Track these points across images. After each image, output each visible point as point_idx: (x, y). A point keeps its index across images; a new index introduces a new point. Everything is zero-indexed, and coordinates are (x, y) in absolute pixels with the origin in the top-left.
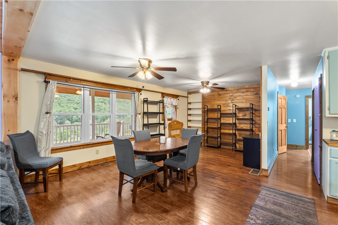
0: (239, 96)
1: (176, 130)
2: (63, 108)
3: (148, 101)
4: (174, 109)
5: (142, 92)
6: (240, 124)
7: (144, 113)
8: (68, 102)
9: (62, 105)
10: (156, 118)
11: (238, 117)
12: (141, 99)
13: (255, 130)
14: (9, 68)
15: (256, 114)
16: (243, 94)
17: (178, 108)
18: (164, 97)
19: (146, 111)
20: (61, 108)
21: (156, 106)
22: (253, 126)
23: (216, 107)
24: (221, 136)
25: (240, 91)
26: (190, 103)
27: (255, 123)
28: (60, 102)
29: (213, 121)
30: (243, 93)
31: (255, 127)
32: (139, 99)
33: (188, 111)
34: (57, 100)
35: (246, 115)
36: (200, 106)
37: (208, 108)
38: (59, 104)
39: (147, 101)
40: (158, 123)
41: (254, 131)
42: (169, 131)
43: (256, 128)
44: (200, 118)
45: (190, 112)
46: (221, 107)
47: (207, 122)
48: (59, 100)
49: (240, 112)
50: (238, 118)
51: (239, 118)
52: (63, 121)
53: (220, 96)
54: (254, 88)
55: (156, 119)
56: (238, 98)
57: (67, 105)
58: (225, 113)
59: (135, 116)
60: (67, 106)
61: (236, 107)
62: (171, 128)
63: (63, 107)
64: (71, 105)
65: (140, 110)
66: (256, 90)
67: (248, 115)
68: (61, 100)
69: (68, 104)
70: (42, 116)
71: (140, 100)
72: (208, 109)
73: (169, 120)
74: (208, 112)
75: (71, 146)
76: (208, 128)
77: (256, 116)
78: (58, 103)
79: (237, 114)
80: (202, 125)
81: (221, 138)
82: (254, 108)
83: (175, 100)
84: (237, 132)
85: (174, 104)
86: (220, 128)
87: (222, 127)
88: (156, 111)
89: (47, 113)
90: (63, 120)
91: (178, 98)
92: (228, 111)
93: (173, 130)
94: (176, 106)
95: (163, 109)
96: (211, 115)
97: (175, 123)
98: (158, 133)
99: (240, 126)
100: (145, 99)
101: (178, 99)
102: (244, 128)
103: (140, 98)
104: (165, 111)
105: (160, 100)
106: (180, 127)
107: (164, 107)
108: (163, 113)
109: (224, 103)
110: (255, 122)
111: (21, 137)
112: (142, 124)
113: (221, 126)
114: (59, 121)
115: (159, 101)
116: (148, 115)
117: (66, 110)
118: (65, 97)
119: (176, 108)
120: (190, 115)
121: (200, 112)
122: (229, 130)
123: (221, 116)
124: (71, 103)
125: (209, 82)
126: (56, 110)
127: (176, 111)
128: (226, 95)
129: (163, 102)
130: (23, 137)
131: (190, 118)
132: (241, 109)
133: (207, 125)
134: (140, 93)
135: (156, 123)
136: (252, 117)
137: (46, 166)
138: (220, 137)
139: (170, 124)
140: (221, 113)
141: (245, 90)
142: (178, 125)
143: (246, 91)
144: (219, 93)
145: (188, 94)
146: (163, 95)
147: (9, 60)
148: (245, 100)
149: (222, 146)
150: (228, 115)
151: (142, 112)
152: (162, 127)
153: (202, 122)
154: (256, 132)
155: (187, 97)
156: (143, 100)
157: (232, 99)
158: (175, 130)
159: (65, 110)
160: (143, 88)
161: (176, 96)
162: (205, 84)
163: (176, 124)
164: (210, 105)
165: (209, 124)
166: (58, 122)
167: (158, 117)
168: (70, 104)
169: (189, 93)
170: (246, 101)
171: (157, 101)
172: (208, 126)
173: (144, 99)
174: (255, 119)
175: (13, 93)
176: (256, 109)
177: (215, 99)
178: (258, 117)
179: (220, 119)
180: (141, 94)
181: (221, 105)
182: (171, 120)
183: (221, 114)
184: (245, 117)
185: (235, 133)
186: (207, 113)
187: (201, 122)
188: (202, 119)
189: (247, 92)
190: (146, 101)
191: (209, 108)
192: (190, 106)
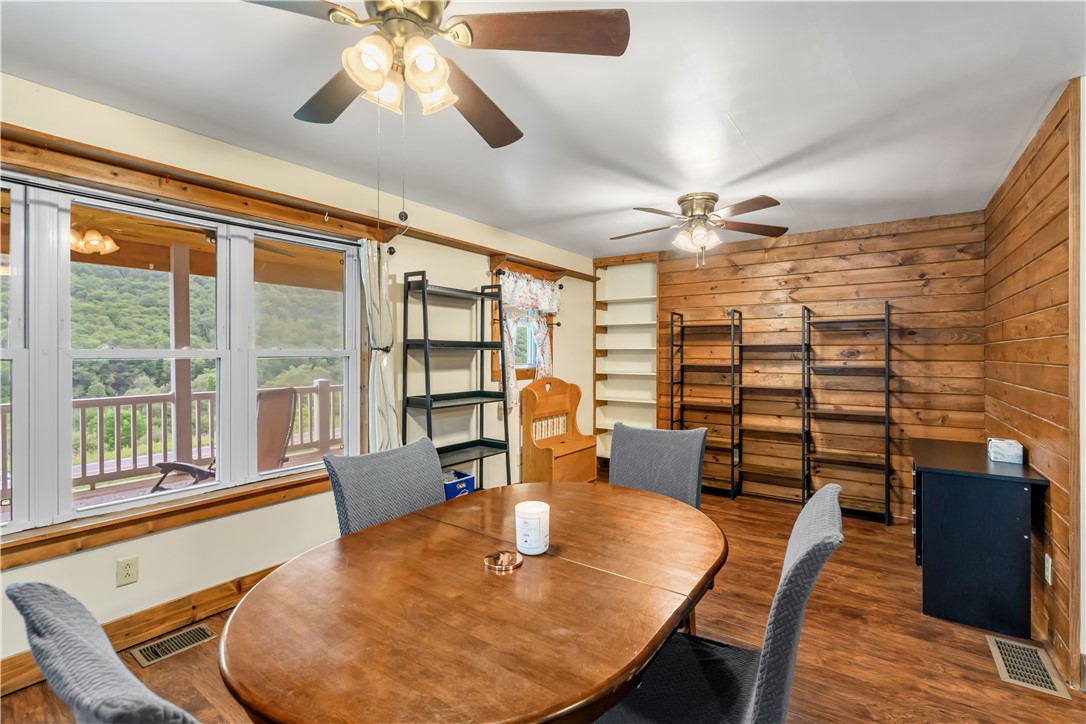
0: (827, 270)
1: (552, 417)
2: (126, 333)
3: (428, 288)
4: (544, 329)
5: (398, 242)
6: (827, 389)
7: (409, 346)
8: (146, 309)
9: (124, 320)
10: (468, 366)
11: (822, 360)
12: (393, 277)
13: (901, 417)
15: (905, 348)
16: (844, 264)
17: (558, 324)
18: (499, 273)
19: (415, 333)
20: (117, 331)
21: (467, 312)
22: (893, 399)
23: (719, 318)
24: (744, 442)
25: (831, 250)
26: (602, 305)
27: (901, 386)
28: (117, 310)
29: (707, 377)
30: (843, 257)
31: (903, 406)
32: (384, 276)
33: (595, 339)
34: (103, 303)
35: (858, 352)
36: (647, 315)
37: (685, 324)
38: (112, 317)
39: (421, 285)
40: (474, 389)
41: (896, 424)
42: (521, 423)
43: (905, 411)
44: (648, 368)
45: (605, 342)
46: (741, 319)
47: (682, 384)
48: (110, 303)
49: (831, 342)
50: (818, 364)
51: (826, 364)
52: (126, 377)
53: (736, 273)
54: (894, 235)
55: (464, 374)
56: (820, 280)
57: (141, 320)
58: (762, 343)
59: (362, 359)
60: (140, 324)
61: (813, 320)
62: (533, 410)
63: (125, 328)
64: (157, 321)
65: (387, 330)
66: (907, 243)
67: (865, 353)
68: (120, 304)
69: (147, 319)
71: (386, 282)
72: (683, 328)
73: (522, 375)
74: (682, 339)
76: (683, 408)
77: (906, 358)
78: (108, 315)
79: (818, 350)
80: (659, 395)
81: (744, 450)
82: (896, 322)
83: (548, 288)
84: (815, 426)
85: (545, 307)
86: (738, 410)
87: (746, 406)
88: (465, 338)
90: (127, 373)
91: (559, 282)
92: (776, 335)
93: (540, 420)
94: (551, 315)
95: (497, 326)
96: (700, 354)
97: (548, 387)
98: (474, 436)
99: (826, 401)
100: (411, 279)
101: (561, 287)
102: (847, 409)
103: (384, 268)
104: (506, 335)
105: (483, 288)
106: (568, 407)
107: (501, 319)
108: (497, 346)
109: (758, 301)
110: (902, 382)
112: (400, 398)
113: (741, 399)
114: (112, 378)
115: (480, 291)
116: (430, 354)
117: (138, 340)
118: (134, 293)
119: (550, 325)
120: (604, 353)
121: (647, 341)
122: (779, 417)
123: (741, 359)
124: (156, 312)
125: (715, 199)
126: (100, 339)
127: (551, 337)
128: (763, 266)
129: (496, 296)
131: (605, 366)
132: (832, 329)
133: (682, 396)
134: (385, 247)
135: (465, 389)
136: (889, 360)
138: (740, 446)
139: (525, 395)
140: (745, 343)
141: (853, 246)
142: (558, 398)
143: (858, 250)
144: (730, 261)
145: (596, 268)
146: (498, 261)
148: (853, 289)
149: (749, 487)
150: (777, 355)
151: (400, 339)
152: (492, 408)
153: (659, 384)
154: (904, 427)
155: (594, 279)
156: (401, 280)
157: (793, 286)
158: (546, 418)
159: (133, 337)
160: (404, 223)
161: (550, 273)
162: (698, 209)
163: (551, 394)
164: (696, 313)
165: (687, 390)
166: (107, 381)
167: (475, 362)
168: (153, 316)
169: (602, 264)
170: (857, 293)
171: (470, 289)
172: (685, 399)
173: (407, 275)
174: (901, 369)
176: (905, 325)
177: (713, 284)
178: (914, 363)
179: (738, 369)
180: (391, 251)
181: (743, 309)
183: (742, 349)
184: (851, 364)
185: (808, 433)
186: (681, 346)
187: (654, 383)
188: (659, 372)
189: (862, 252)
190: (415, 288)
191: (688, 324)
192: (604, 318)
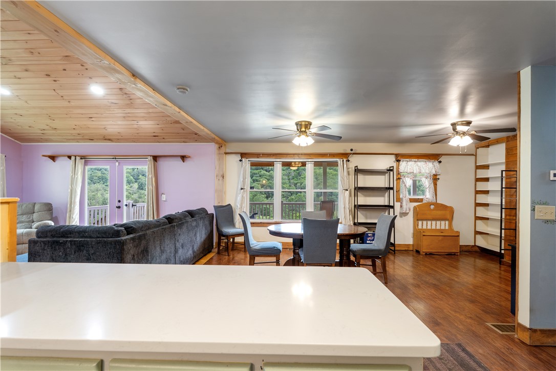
1: (435, 220)
7: (357, 190)
10: (384, 196)
14: (220, 154)
17: (438, 179)
18: (399, 161)
26: (483, 167)
39: (361, 170)
45: (487, 186)
55: (382, 199)
70: (239, 192)
75: (261, 223)
88: (383, 186)
89: (242, 189)
91: (440, 160)
93: (426, 220)
94: (434, 175)
97: (432, 206)
101: (440, 162)
105: (390, 167)
106: (448, 217)
107: (400, 178)
111: (222, 209)
112: (353, 205)
115: (389, 169)
119: (435, 180)
120: (482, 192)
127: (436, 184)
130: (225, 208)
131: (487, 199)
137: (229, 234)
142: (439, 212)
145: (477, 148)
146: (399, 157)
147: (219, 147)
151: (353, 187)
156: (354, 169)
158: (430, 220)
160: (352, 152)
161: (435, 156)
163: (433, 210)
167: (387, 194)
169: (482, 145)
171: (384, 168)
173: (356, 167)
175: (221, 173)
180: (348, 161)
182: (419, 202)
192: (486, 173)
